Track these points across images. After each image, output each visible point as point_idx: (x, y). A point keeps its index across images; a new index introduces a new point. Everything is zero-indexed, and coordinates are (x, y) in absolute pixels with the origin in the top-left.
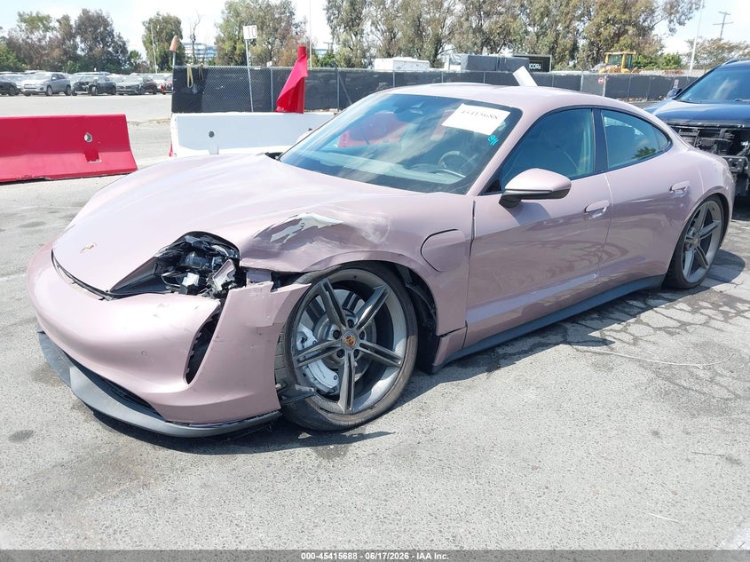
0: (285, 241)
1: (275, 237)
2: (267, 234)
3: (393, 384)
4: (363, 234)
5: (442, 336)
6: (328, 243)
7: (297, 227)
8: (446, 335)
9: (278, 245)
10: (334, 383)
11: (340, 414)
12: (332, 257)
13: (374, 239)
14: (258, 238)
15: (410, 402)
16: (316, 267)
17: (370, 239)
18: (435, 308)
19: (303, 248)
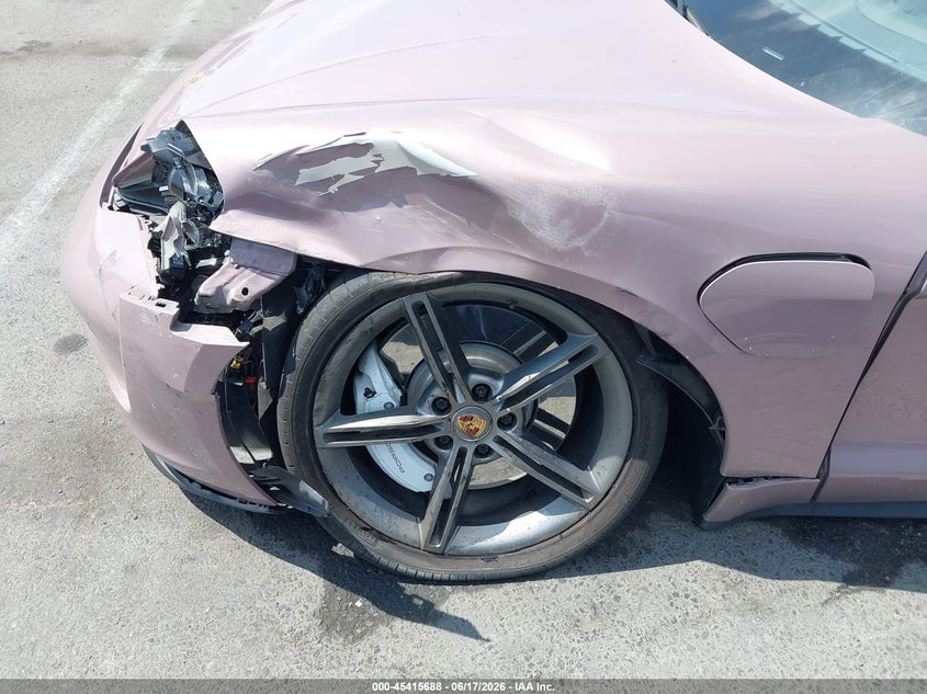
0: (333, 189)
1: (306, 175)
2: (287, 164)
3: (559, 532)
4: (523, 218)
5: (735, 481)
6: (440, 214)
7: (366, 162)
8: (748, 480)
9: (315, 196)
10: (424, 487)
11: (411, 547)
12: (442, 251)
13: (550, 235)
14: (265, 172)
15: (588, 579)
16: (398, 264)
17: (540, 234)
18: (722, 424)
19: (378, 214)
